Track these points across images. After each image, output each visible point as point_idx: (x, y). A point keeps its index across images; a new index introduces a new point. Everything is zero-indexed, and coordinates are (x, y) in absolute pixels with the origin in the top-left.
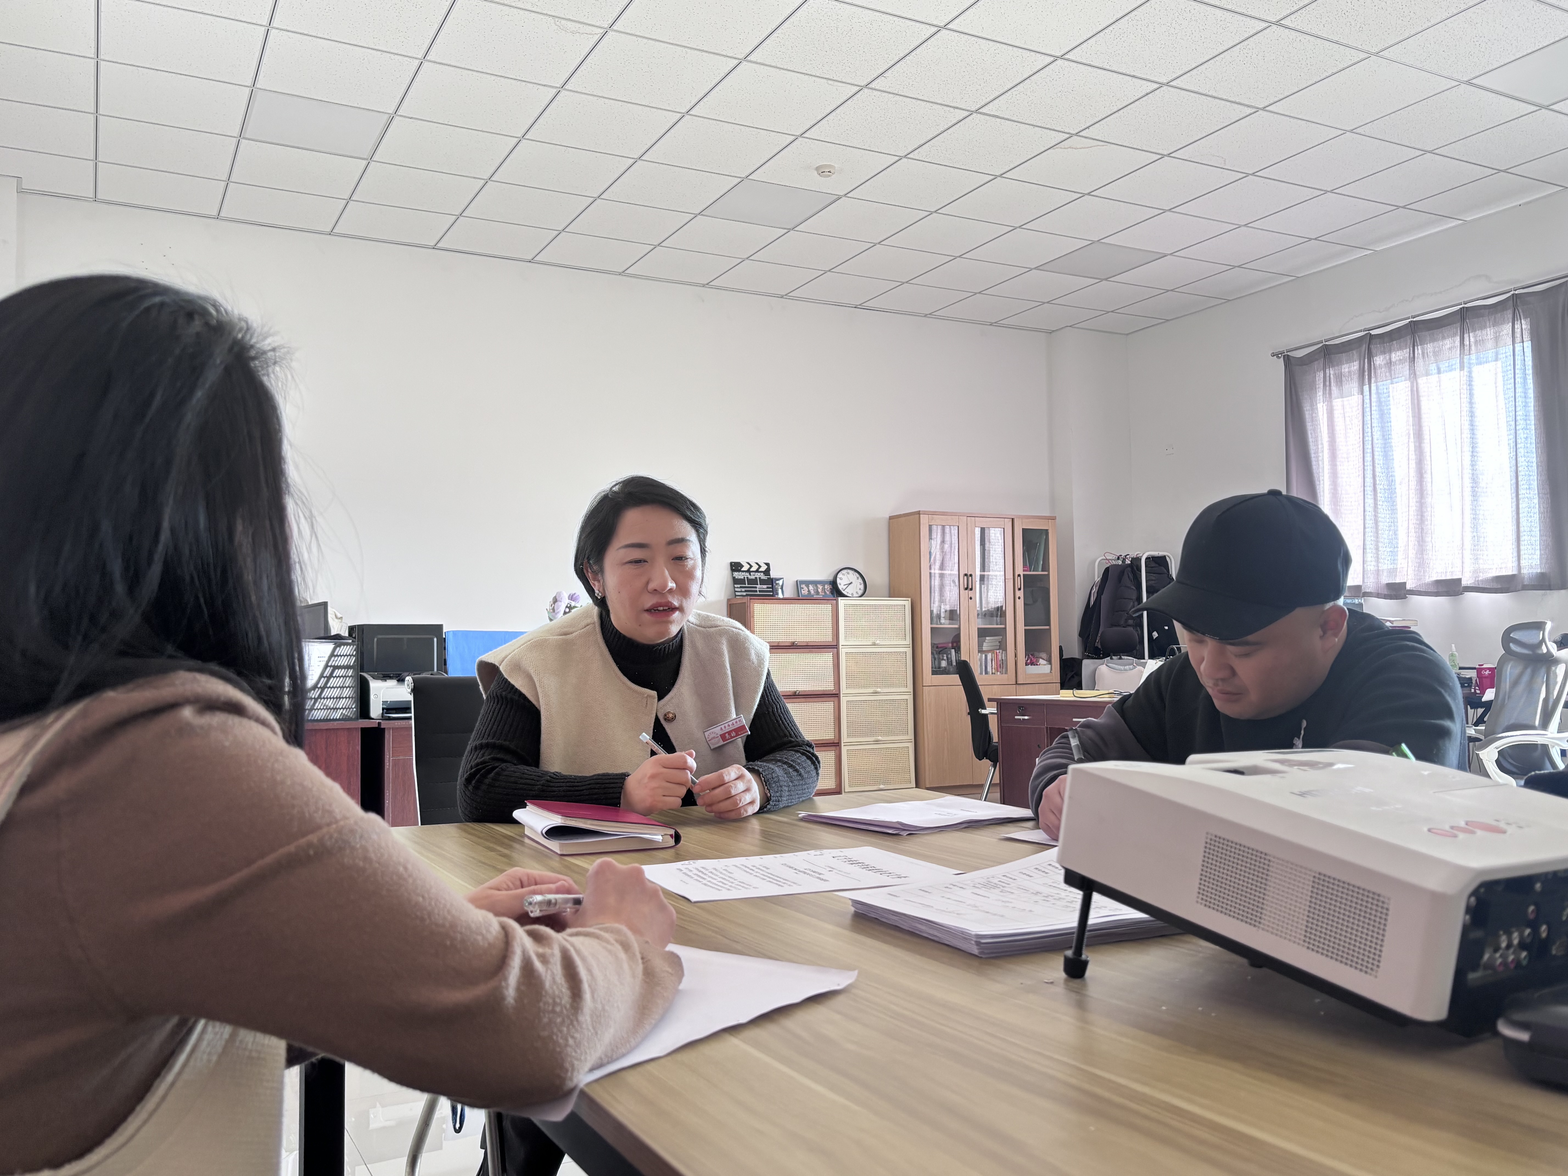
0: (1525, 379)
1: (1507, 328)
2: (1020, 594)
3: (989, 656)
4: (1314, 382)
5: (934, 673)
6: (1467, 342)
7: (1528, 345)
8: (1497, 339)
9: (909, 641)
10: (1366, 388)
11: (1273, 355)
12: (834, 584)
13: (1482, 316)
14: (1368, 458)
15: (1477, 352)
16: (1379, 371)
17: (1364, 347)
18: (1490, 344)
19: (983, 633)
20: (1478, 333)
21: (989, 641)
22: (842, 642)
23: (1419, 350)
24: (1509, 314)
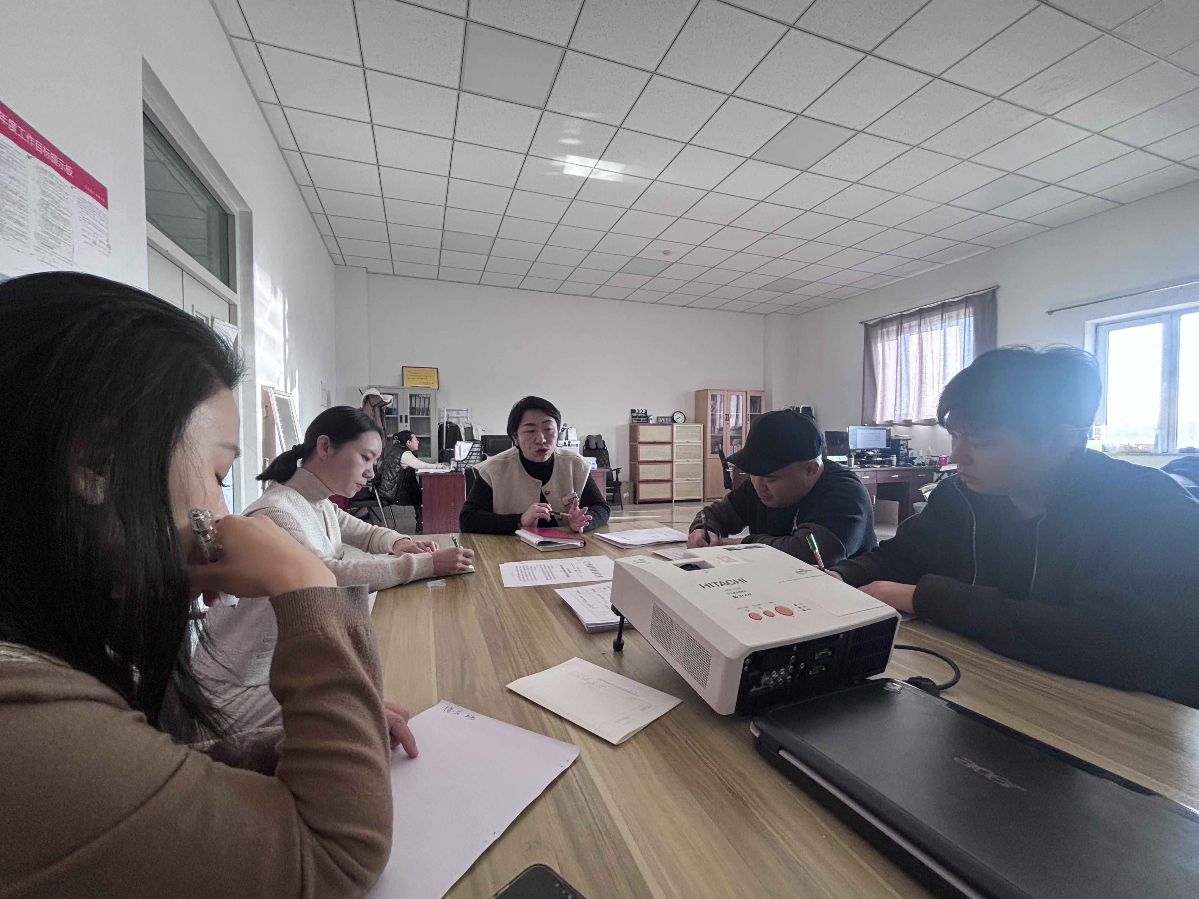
0: (970, 334)
1: (962, 311)
2: (749, 422)
3: (735, 447)
4: (877, 334)
5: (712, 453)
6: (944, 317)
7: (972, 318)
8: (958, 316)
9: (702, 441)
10: (899, 337)
11: (860, 323)
12: (672, 418)
13: (952, 306)
14: (899, 367)
15: (949, 321)
16: (905, 330)
17: (899, 320)
18: (955, 318)
19: (732, 438)
20: (949, 313)
21: (735, 441)
22: (675, 441)
23: (923, 321)
24: (964, 305)
